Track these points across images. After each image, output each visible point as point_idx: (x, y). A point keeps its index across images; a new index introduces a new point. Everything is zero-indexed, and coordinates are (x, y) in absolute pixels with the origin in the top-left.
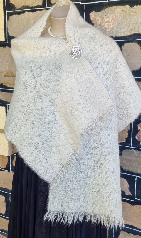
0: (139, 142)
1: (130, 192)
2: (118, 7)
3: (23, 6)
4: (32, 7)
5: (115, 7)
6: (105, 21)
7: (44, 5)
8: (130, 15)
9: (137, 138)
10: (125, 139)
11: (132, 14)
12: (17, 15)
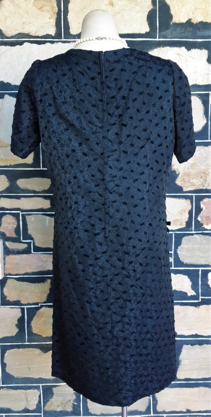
0: (202, 224)
1: (193, 291)
2: (172, 48)
3: (19, 34)
4: (38, 37)
5: (168, 48)
7: (58, 35)
9: (199, 219)
10: (185, 223)
11: (190, 59)
12: (8, 47)
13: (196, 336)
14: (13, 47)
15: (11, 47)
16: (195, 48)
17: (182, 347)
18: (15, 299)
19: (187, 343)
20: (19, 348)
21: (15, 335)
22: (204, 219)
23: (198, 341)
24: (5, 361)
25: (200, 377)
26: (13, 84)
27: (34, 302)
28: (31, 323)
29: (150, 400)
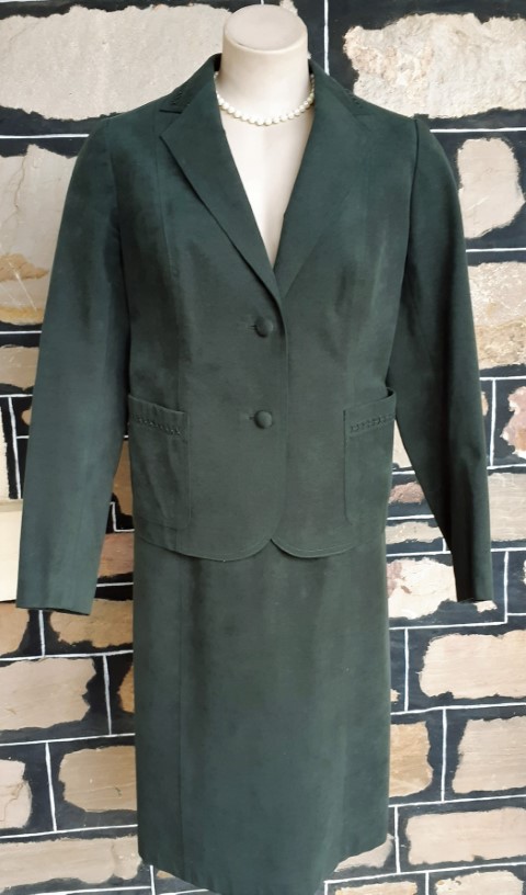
0: (513, 448)
2: (444, 16)
5: (433, 16)
6: (400, 63)
8: (478, 47)
9: (505, 436)
11: (486, 44)
12: (30, 19)
13: (497, 699)
14: (43, 19)
15: (36, 19)
16: (498, 15)
17: (464, 725)
18: (80, 639)
19: (476, 715)
20: (93, 747)
21: (83, 720)
22: (517, 435)
23: (500, 709)
24: (62, 777)
25: (504, 788)
26: (47, 117)
27: (123, 642)
28: (118, 690)
29: (393, 842)
